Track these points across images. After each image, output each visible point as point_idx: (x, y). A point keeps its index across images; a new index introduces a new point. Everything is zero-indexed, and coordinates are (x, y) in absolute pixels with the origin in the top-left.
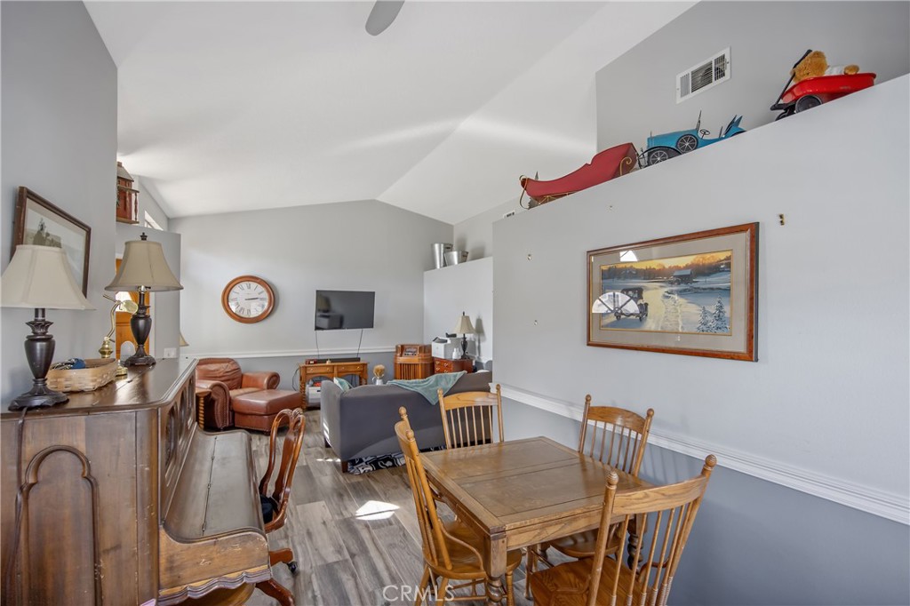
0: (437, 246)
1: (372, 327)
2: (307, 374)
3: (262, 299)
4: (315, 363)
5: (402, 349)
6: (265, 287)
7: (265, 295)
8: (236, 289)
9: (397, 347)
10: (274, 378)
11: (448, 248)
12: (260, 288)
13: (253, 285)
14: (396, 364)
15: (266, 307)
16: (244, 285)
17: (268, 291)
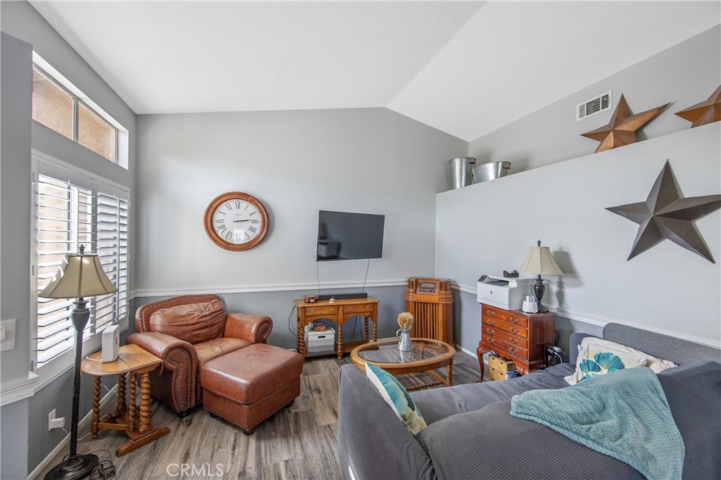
0: (457, 161)
1: (381, 257)
2: (306, 316)
3: (254, 222)
4: (316, 301)
5: (415, 284)
6: (257, 206)
7: (258, 217)
8: (223, 208)
9: (409, 281)
10: (265, 325)
11: (472, 163)
12: (252, 208)
13: (244, 204)
14: (407, 302)
15: (258, 232)
16: (232, 203)
17: (261, 212)
